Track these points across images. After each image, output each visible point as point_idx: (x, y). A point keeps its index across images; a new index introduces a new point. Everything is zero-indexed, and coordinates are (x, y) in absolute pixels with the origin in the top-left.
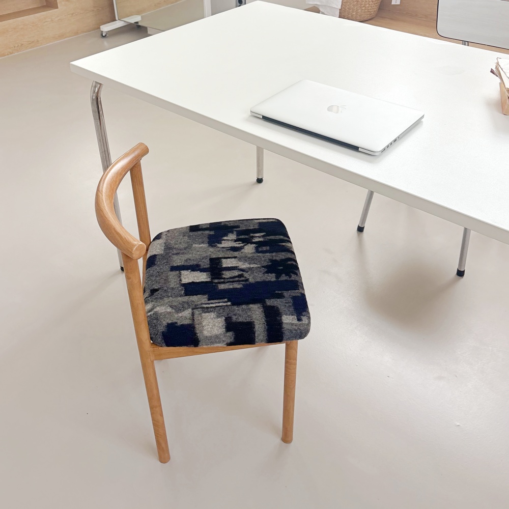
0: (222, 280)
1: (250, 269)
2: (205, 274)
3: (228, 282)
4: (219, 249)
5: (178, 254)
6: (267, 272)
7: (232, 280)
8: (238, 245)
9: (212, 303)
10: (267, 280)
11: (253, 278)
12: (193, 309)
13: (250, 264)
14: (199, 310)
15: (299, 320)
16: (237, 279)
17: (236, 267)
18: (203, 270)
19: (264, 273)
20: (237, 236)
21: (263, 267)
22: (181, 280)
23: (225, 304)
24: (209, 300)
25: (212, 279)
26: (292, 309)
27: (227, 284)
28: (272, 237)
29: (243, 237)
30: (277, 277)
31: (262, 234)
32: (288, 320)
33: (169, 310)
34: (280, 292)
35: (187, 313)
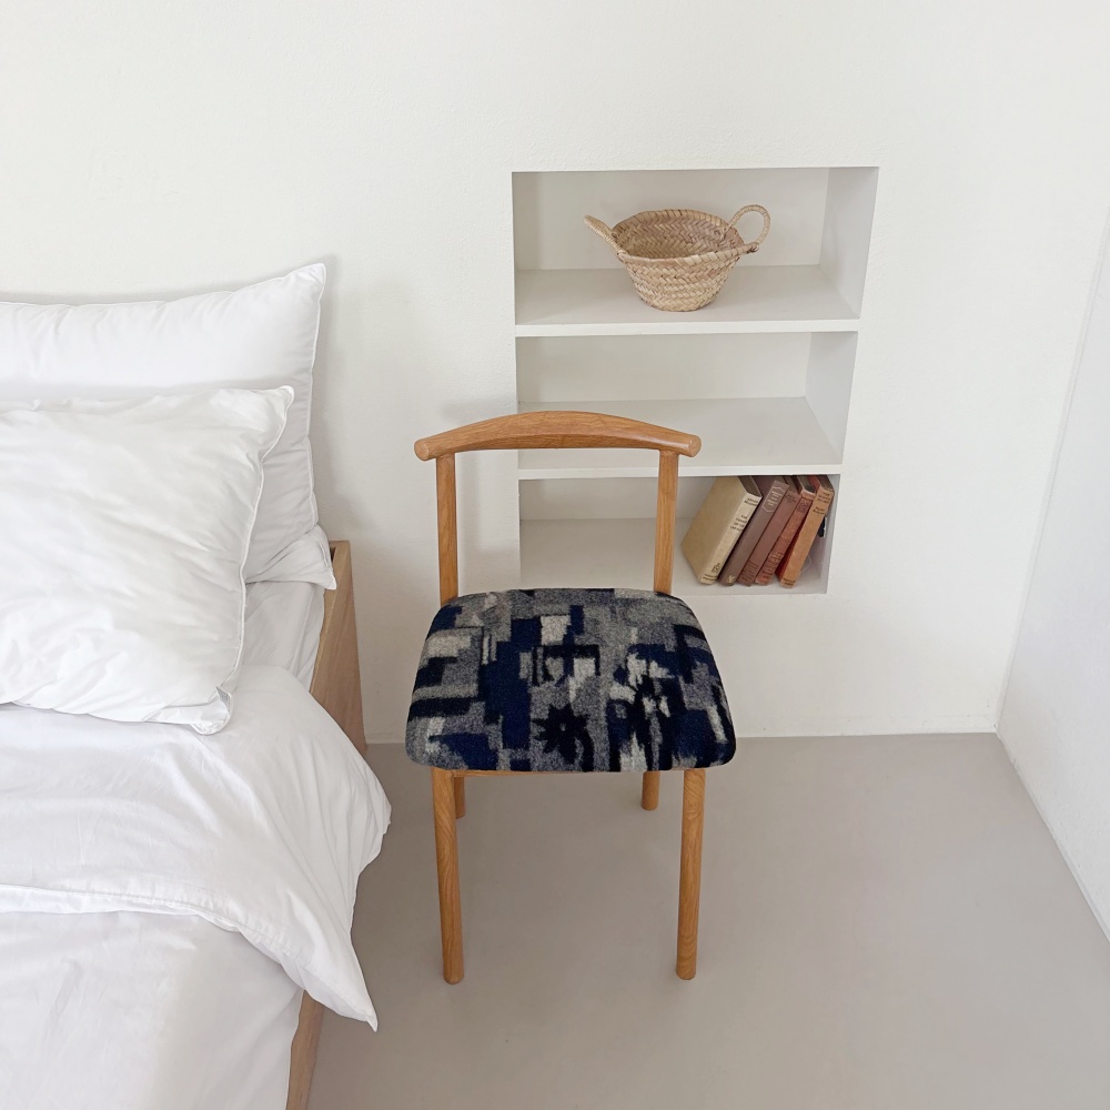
0: (540, 657)
1: (566, 690)
2: (560, 639)
3: (535, 663)
4: (622, 656)
5: (613, 612)
6: (552, 709)
7: (539, 667)
8: (631, 679)
9: (490, 645)
10: (533, 708)
11: (540, 692)
12: (482, 628)
13: (579, 690)
14: (480, 633)
15: (432, 739)
16: (540, 672)
17: (572, 675)
18: (568, 638)
19: (551, 705)
20: (660, 680)
21: (568, 706)
22: (547, 615)
23: (485, 658)
24: (498, 643)
25: (544, 646)
26: (456, 731)
27: (530, 662)
28: (655, 725)
29: (658, 687)
30: (539, 722)
31: (667, 713)
32: (436, 725)
33: (487, 606)
34: (500, 721)
35: (476, 621)
